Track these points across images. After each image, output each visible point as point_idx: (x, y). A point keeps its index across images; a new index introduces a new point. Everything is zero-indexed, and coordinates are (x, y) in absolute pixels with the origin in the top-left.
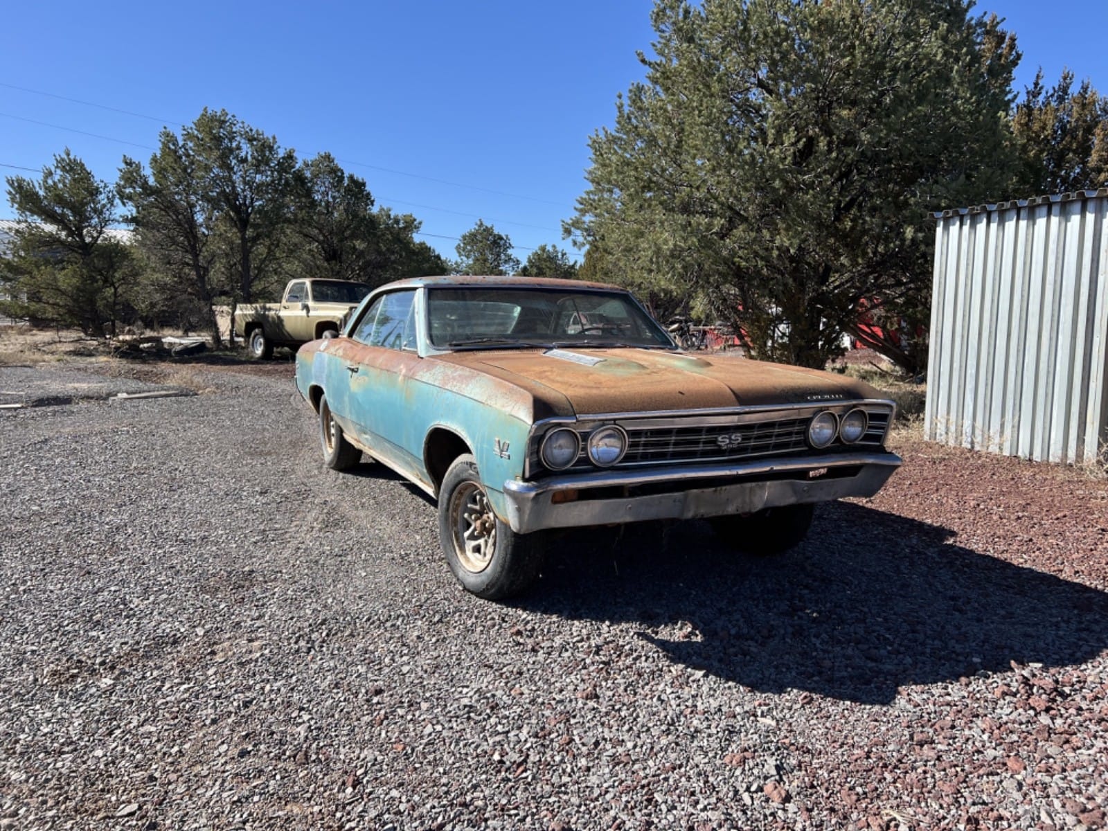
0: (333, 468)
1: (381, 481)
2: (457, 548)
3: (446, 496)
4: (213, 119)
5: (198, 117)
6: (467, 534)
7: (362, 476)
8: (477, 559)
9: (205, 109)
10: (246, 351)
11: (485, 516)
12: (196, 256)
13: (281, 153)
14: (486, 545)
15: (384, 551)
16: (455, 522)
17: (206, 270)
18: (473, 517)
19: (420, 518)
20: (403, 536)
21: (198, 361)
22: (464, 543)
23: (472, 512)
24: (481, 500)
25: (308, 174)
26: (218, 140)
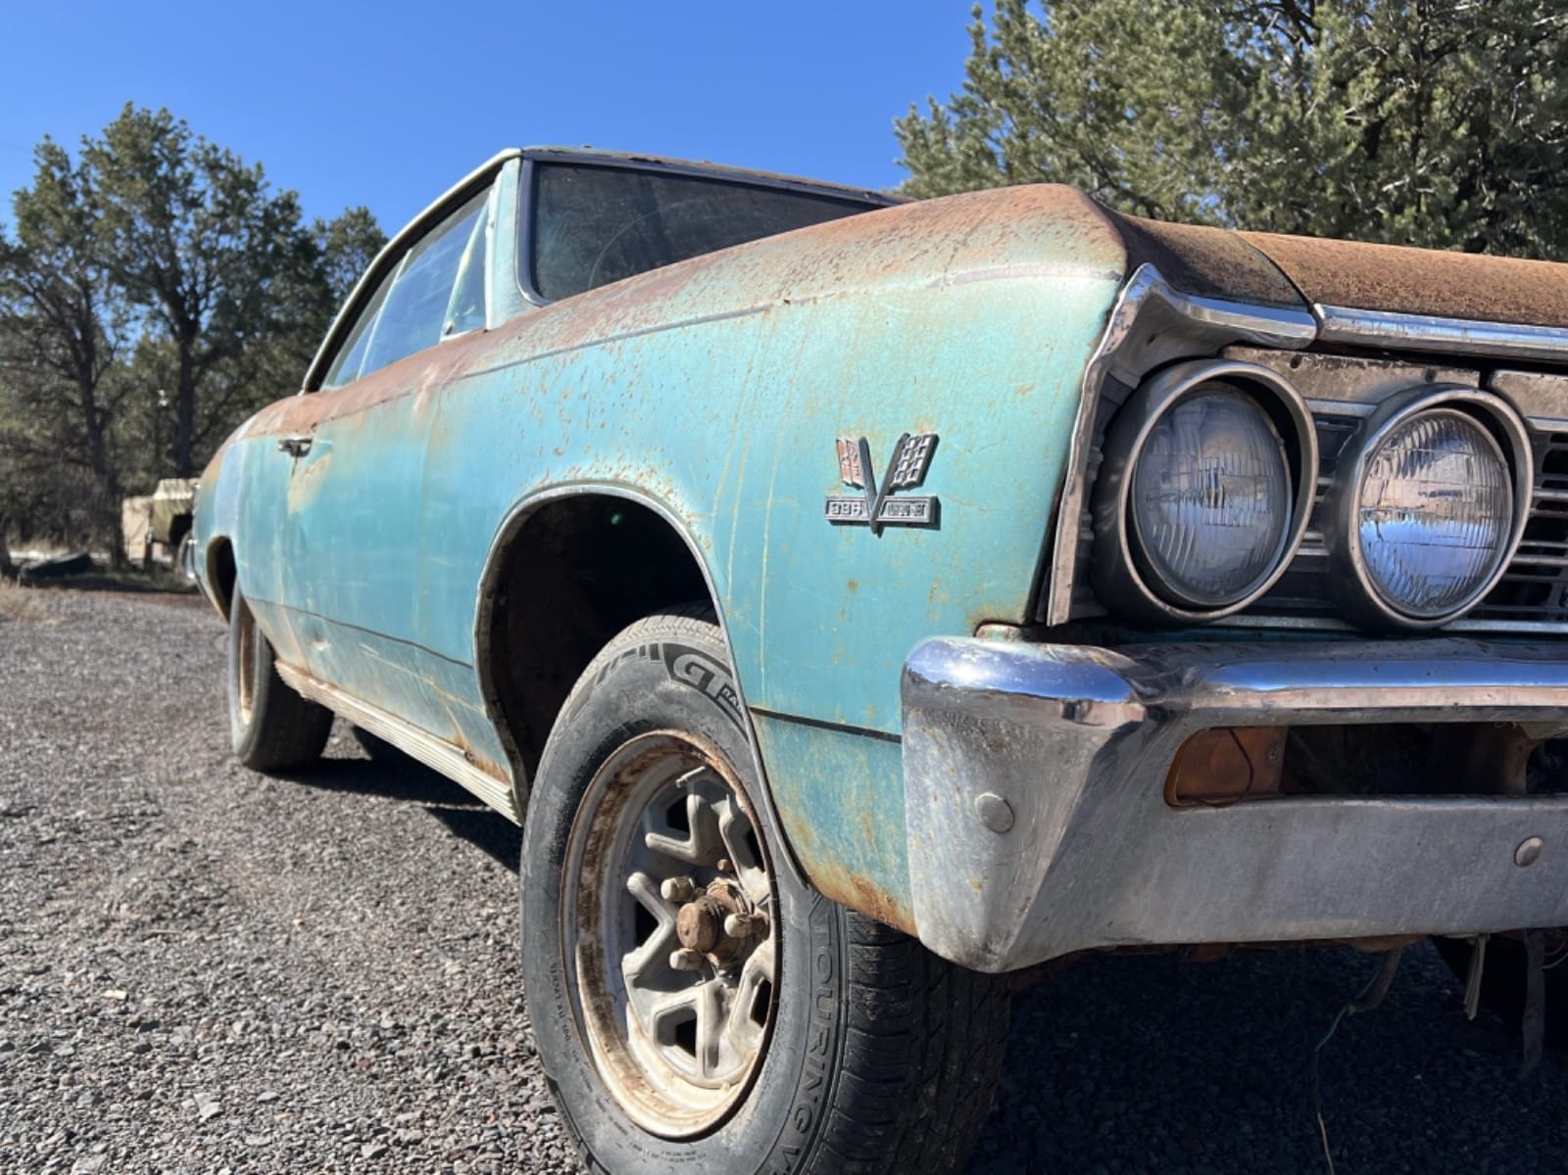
0: (248, 765)
1: (373, 799)
2: (590, 1019)
3: (557, 797)
4: (144, 122)
5: (117, 118)
6: (634, 961)
7: (325, 787)
8: (676, 1073)
9: (129, 104)
10: (170, 575)
11: (718, 886)
12: (88, 386)
13: (270, 194)
14: (721, 1014)
15: (322, 1012)
16: (588, 910)
17: (107, 416)
18: (666, 887)
19: (470, 904)
20: (402, 963)
21: (66, 585)
22: (621, 998)
23: (660, 866)
24: (708, 816)
25: (322, 245)
26: (147, 163)
